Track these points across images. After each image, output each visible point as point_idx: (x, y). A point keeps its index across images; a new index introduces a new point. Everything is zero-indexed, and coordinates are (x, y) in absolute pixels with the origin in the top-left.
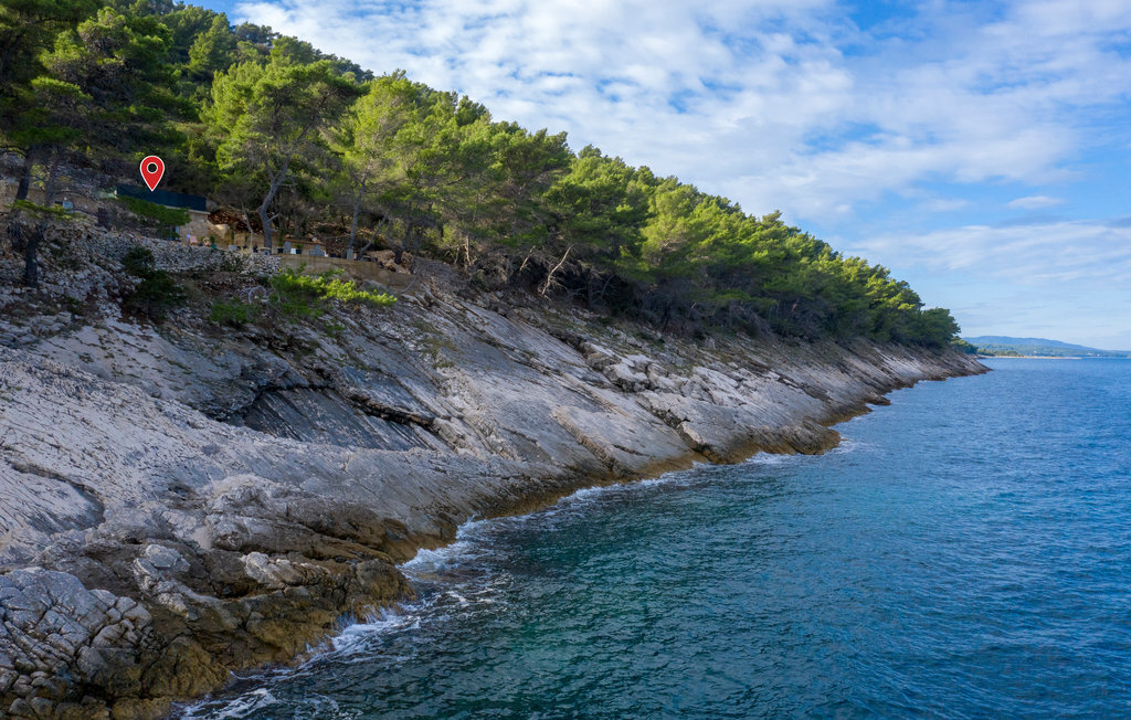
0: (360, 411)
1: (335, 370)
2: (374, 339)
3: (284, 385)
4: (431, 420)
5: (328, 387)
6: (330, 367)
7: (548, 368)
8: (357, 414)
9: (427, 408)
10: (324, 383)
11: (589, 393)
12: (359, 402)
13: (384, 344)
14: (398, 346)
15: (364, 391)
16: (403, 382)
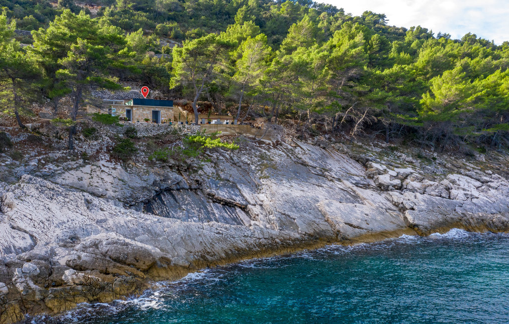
0: (210, 201)
1: (204, 181)
2: (236, 164)
3: (175, 188)
4: (246, 206)
5: (199, 188)
6: (203, 179)
7: (334, 178)
8: (209, 202)
9: (246, 200)
10: (197, 188)
11: (354, 192)
12: (211, 196)
13: (240, 166)
14: (247, 167)
15: (214, 191)
16: (239, 187)
